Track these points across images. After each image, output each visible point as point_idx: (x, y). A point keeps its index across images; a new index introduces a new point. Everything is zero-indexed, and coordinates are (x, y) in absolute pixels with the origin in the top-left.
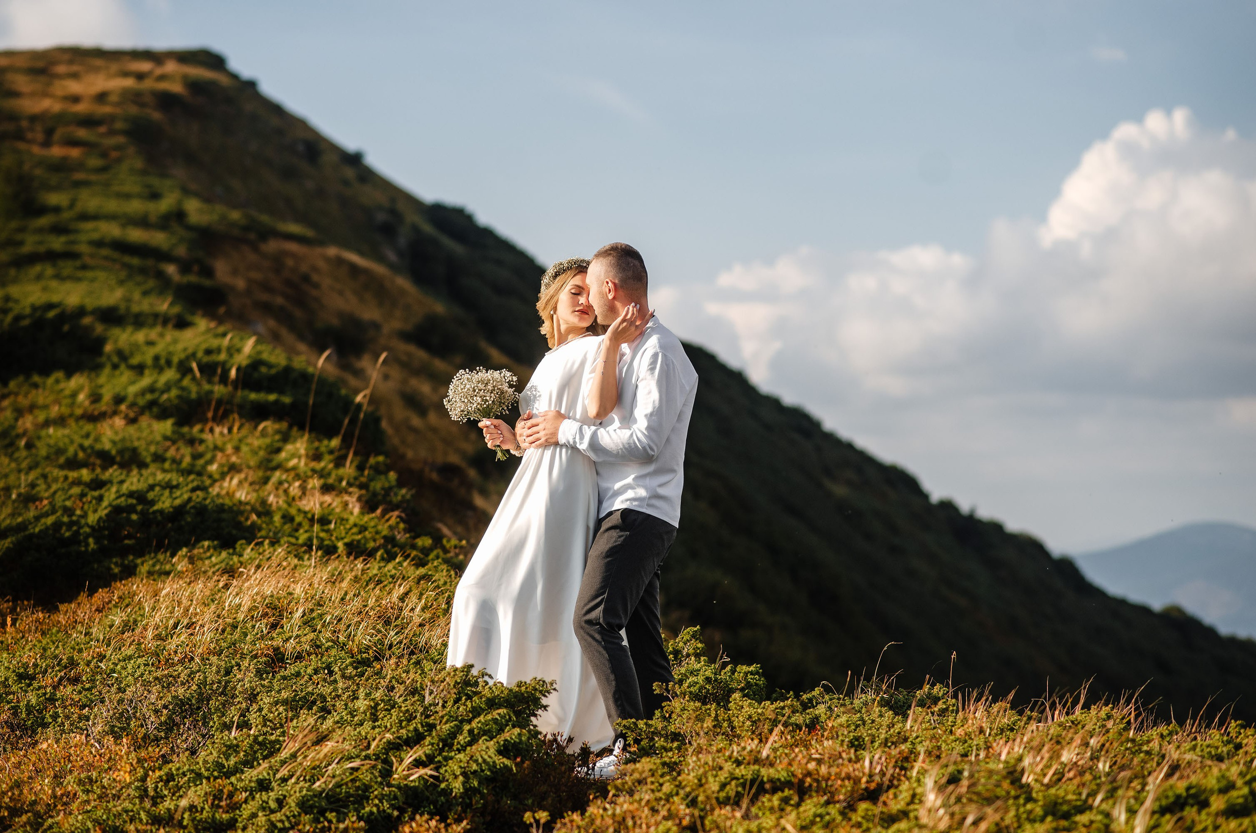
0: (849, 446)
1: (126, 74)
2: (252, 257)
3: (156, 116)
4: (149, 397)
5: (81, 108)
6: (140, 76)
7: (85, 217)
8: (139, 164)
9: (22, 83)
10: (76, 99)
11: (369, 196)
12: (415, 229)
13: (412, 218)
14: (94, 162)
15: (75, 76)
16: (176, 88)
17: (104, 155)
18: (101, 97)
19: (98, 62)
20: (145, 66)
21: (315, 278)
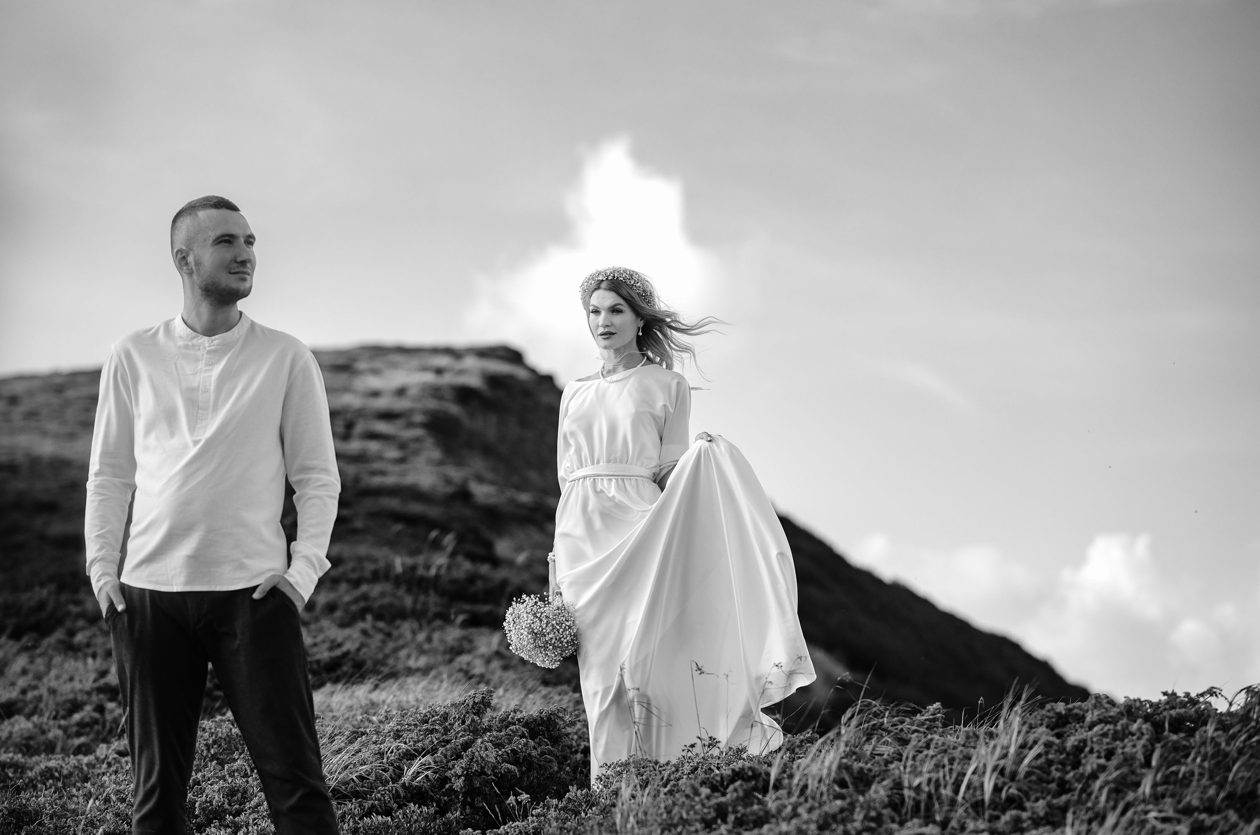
1: (424, 369)
3: (454, 409)
4: (362, 604)
5: (382, 403)
6: (439, 371)
8: (436, 454)
14: (393, 453)
15: (375, 372)
16: (474, 381)
17: (402, 446)
18: (401, 392)
19: (399, 358)
20: (443, 361)
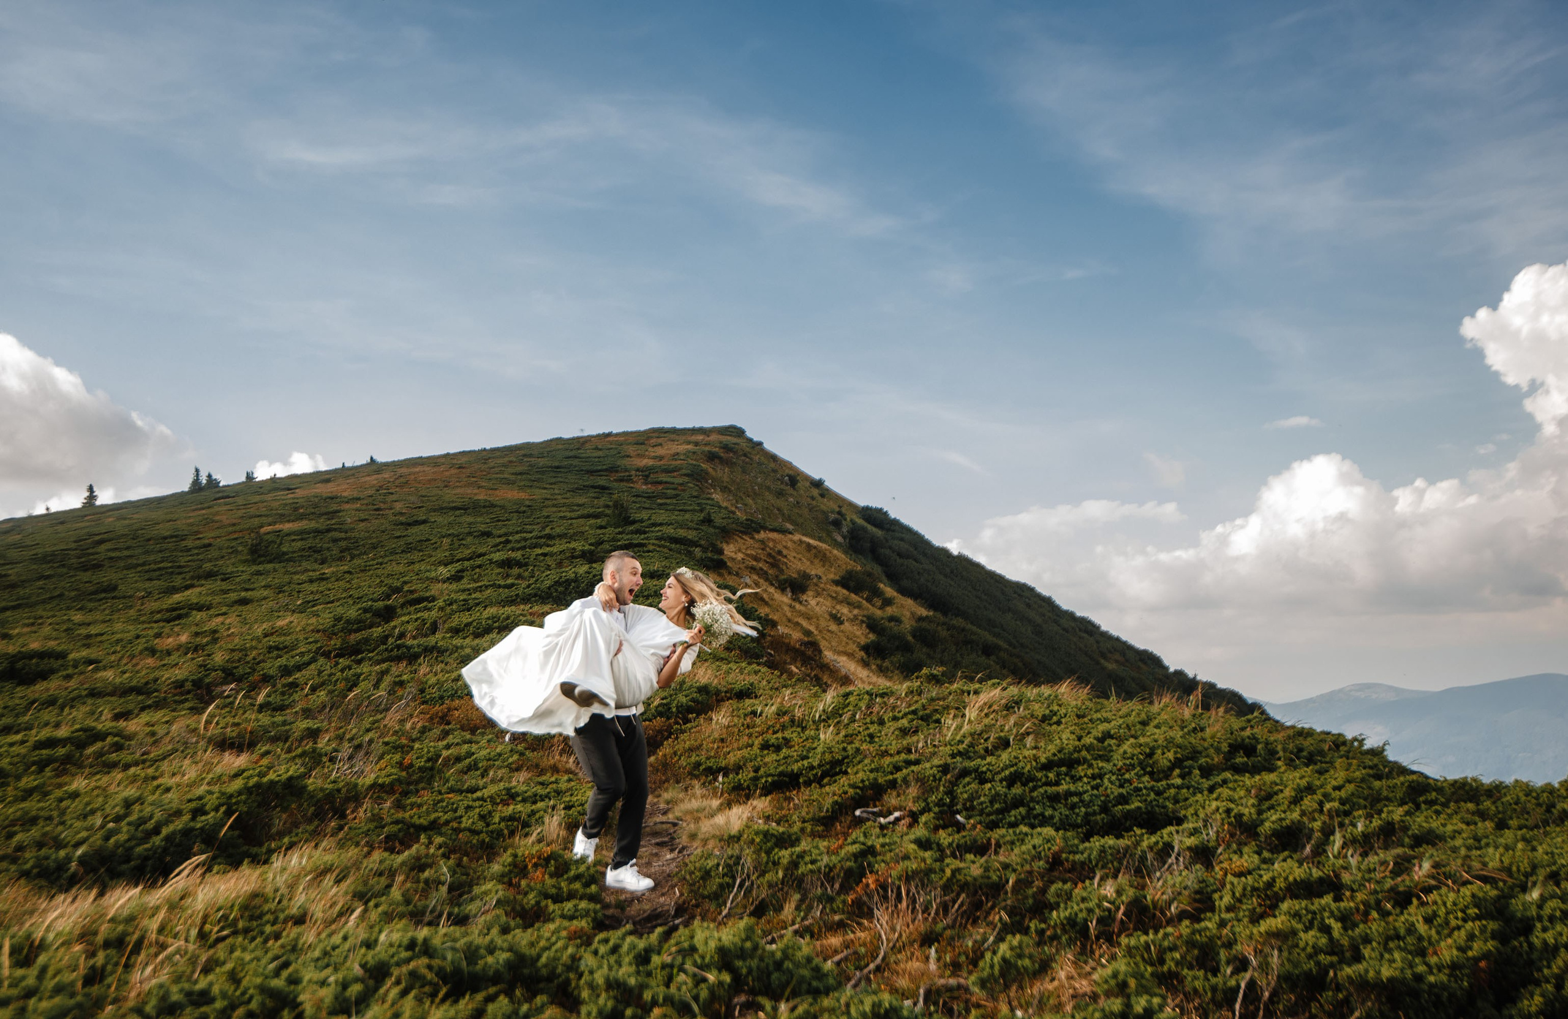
0: (1118, 639)
1: (689, 443)
2: (750, 542)
3: (703, 465)
5: (663, 463)
6: (696, 444)
7: (654, 525)
9: (631, 450)
10: (661, 458)
11: (826, 505)
12: (852, 521)
13: (850, 516)
15: (660, 444)
16: (715, 448)
18: (675, 456)
19: (673, 436)
20: (700, 437)
21: (785, 552)
